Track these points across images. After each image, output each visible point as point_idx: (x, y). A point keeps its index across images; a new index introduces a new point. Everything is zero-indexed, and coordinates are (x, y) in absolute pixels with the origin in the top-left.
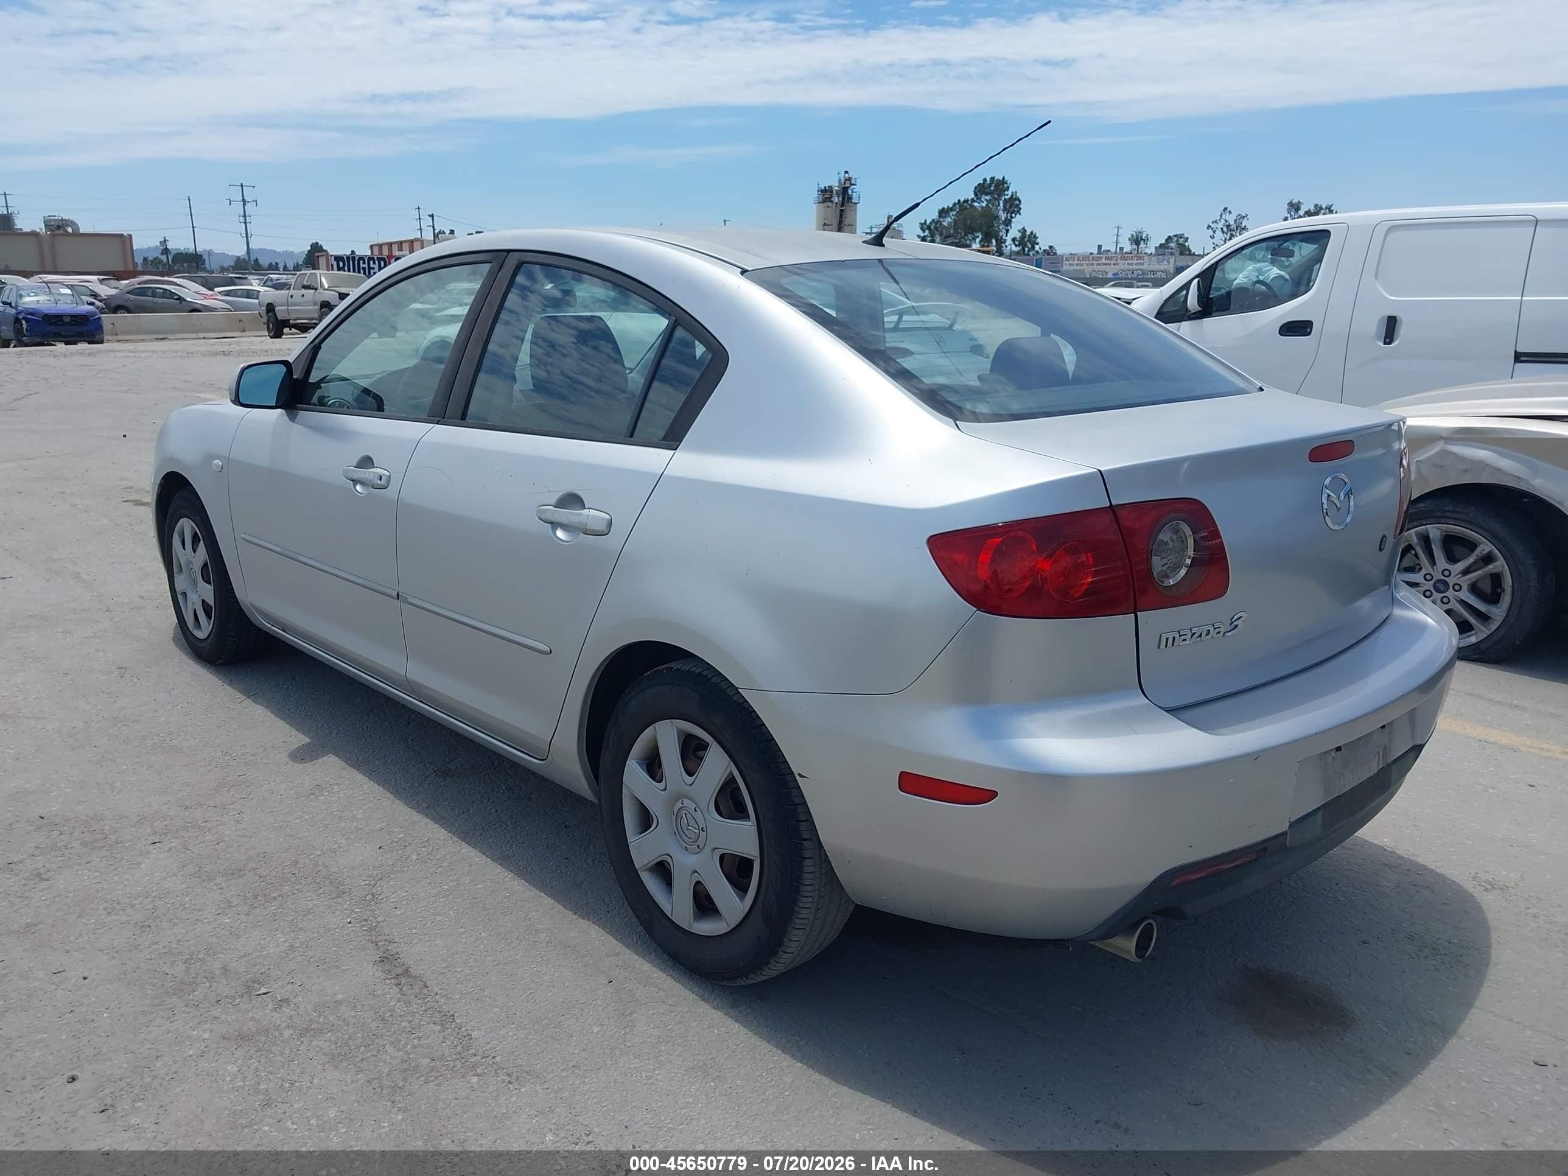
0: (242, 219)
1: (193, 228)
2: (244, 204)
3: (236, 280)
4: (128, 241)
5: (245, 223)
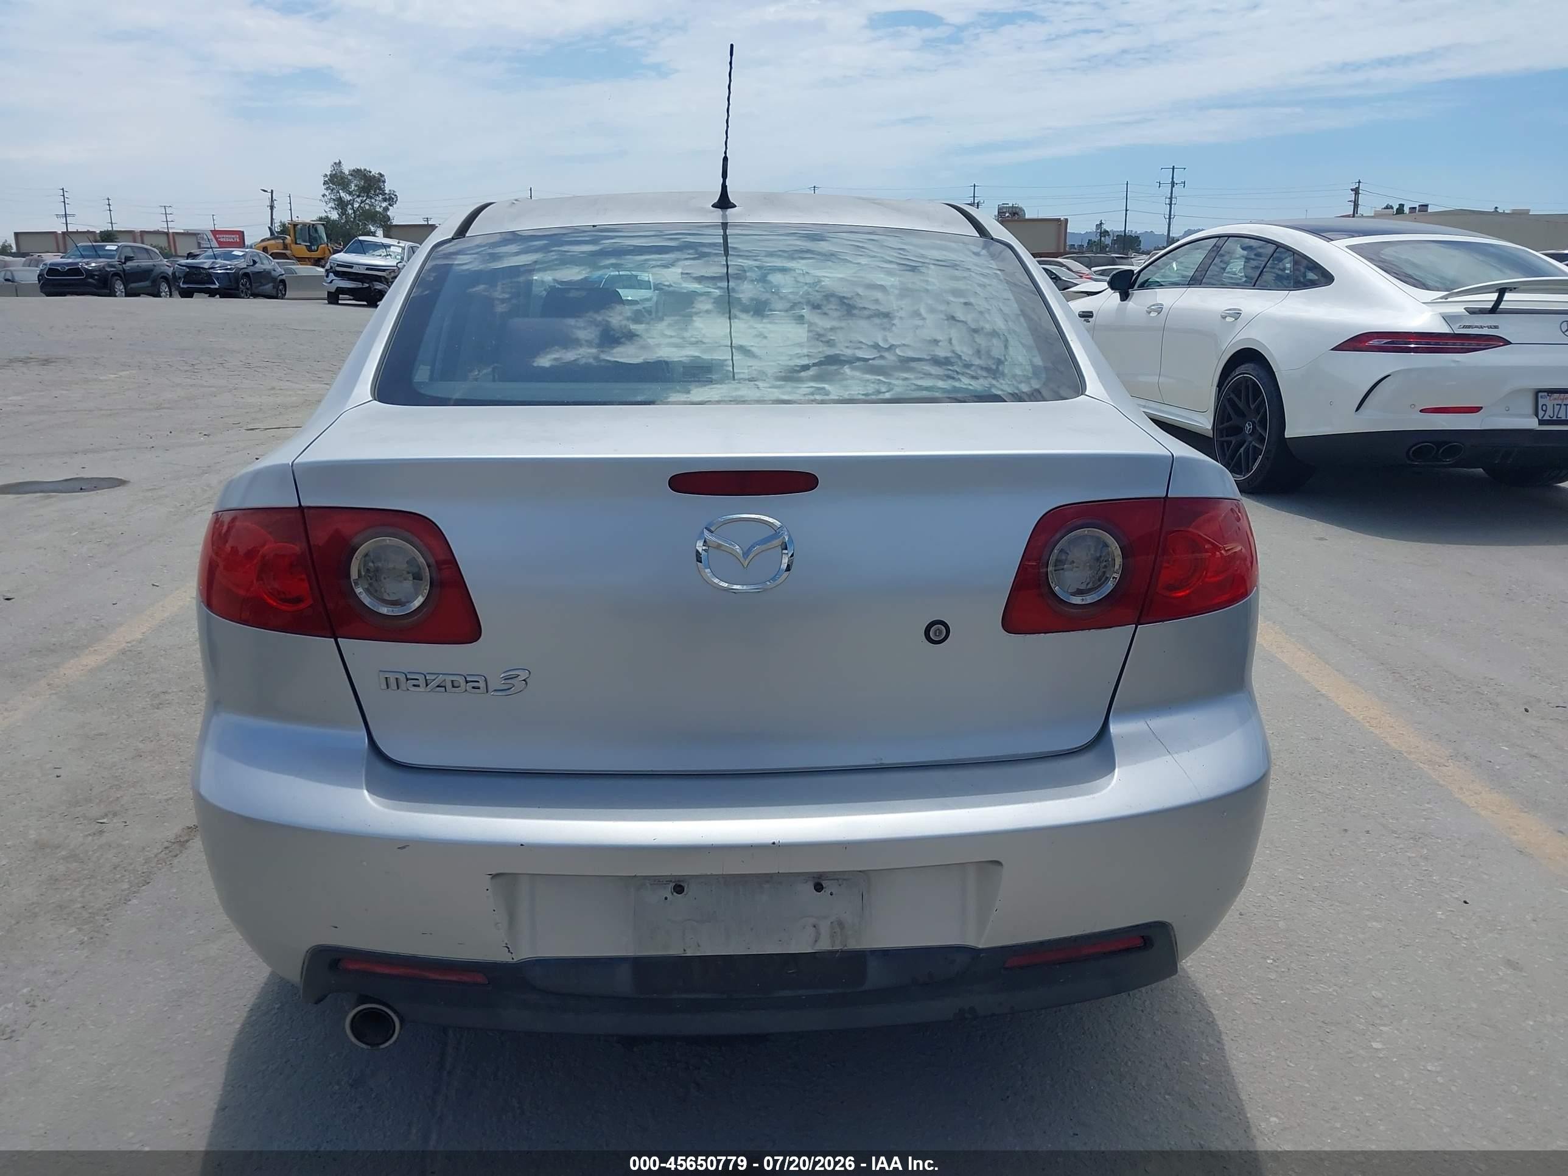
0: (1168, 201)
1: (1126, 210)
2: (1173, 186)
3: (1117, 260)
4: (1063, 225)
5: (1170, 204)
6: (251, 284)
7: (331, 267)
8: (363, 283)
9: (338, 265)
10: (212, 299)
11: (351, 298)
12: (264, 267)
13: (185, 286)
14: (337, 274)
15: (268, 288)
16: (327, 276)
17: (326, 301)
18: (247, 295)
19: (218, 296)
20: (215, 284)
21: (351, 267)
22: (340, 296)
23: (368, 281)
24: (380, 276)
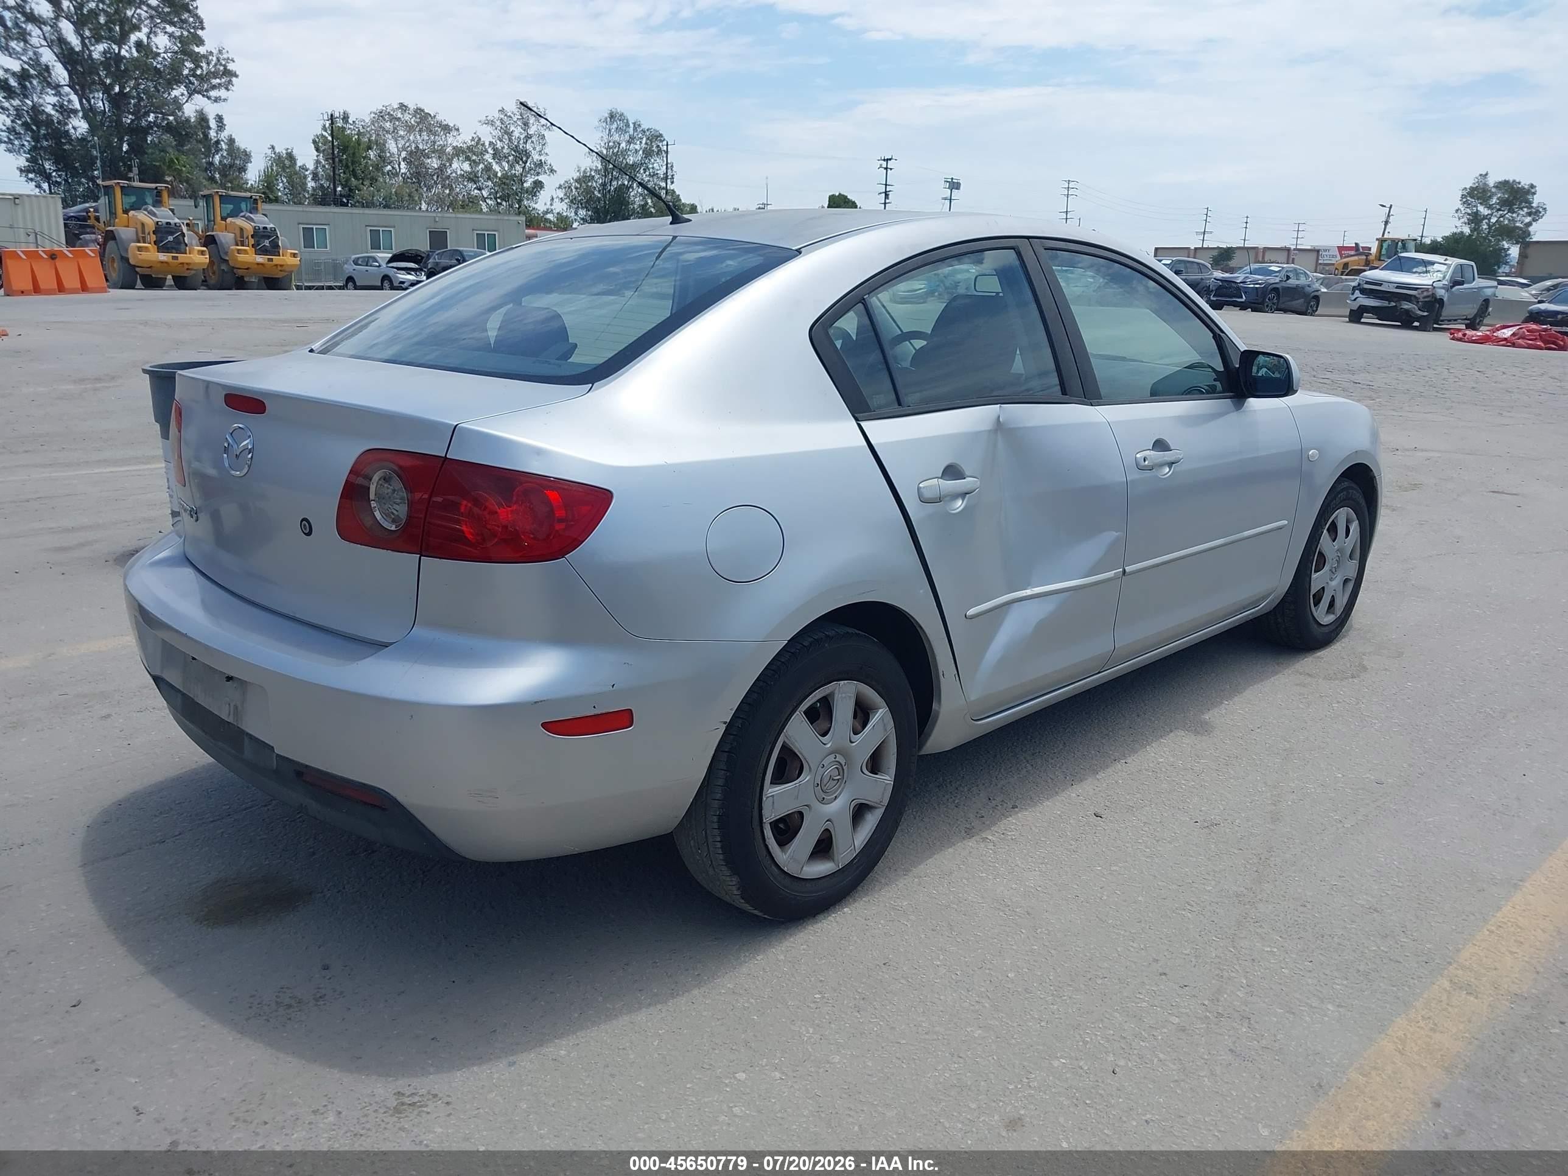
6: (1278, 299)
7: (1359, 285)
8: (1389, 302)
9: (1367, 283)
10: (1243, 312)
11: (1376, 317)
12: (1298, 282)
13: (1215, 299)
14: (1363, 291)
15: (1299, 303)
16: (1353, 294)
17: (1347, 319)
18: (1271, 310)
19: (1250, 310)
20: (1242, 297)
21: (1381, 285)
22: (1365, 314)
23: (1396, 299)
24: (1411, 296)
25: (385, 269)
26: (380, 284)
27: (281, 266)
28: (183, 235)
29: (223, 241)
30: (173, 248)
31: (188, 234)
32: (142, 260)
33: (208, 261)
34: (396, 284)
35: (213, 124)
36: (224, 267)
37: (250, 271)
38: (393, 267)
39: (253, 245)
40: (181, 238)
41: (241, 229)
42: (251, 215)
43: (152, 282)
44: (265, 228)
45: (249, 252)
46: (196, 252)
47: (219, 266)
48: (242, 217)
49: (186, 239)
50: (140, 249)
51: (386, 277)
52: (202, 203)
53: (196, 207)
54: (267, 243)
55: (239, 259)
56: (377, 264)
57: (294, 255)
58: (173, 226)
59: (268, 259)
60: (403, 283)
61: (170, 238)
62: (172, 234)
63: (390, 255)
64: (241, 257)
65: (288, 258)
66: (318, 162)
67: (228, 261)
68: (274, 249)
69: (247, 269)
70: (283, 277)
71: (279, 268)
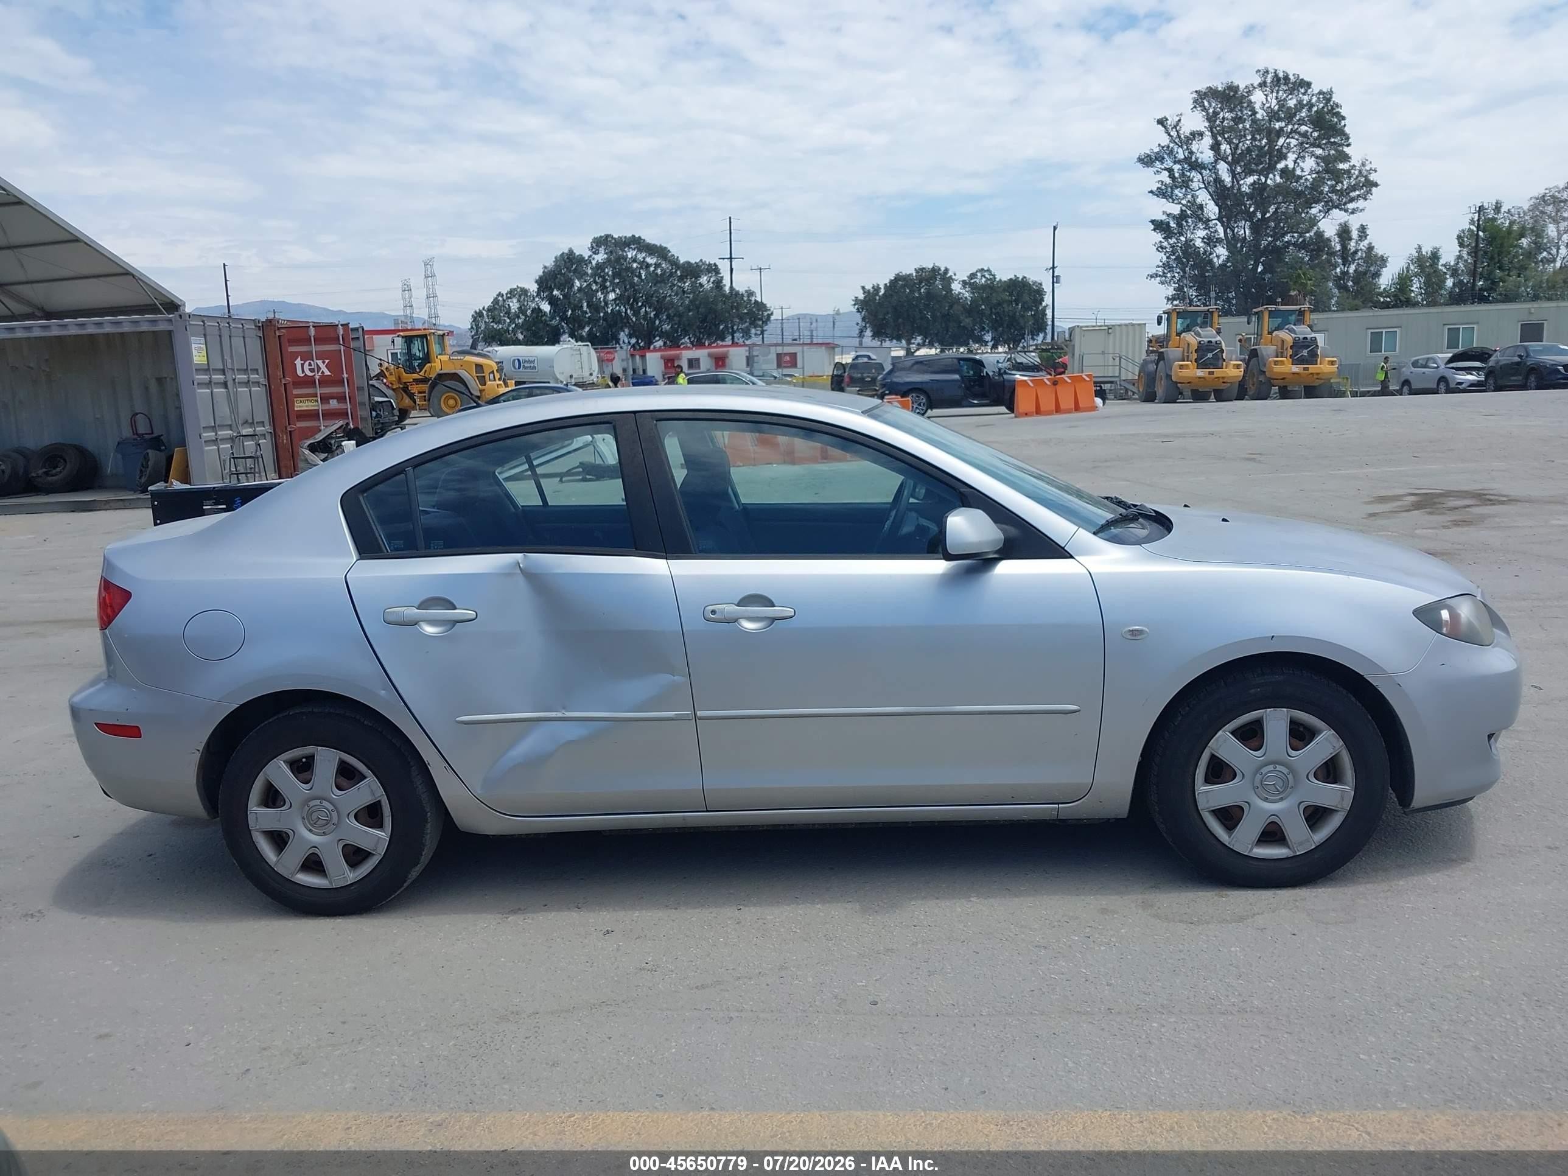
25: (1443, 370)
26: (1435, 386)
27: (1318, 374)
28: (1222, 351)
29: (1264, 353)
30: (1211, 364)
31: (1227, 350)
32: (1181, 377)
33: (1242, 373)
34: (1452, 385)
35: (1355, 234)
36: (1262, 378)
37: (1286, 380)
38: (1453, 368)
39: (1291, 355)
40: (1220, 354)
41: (1283, 341)
42: (1294, 327)
43: (1199, 396)
44: (1305, 338)
45: (1286, 362)
46: (1231, 366)
47: (1257, 378)
48: (1287, 329)
49: (1224, 355)
50: (1181, 367)
51: (1443, 379)
52: (1254, 319)
53: (1249, 323)
54: (1305, 353)
55: (1275, 370)
56: (1435, 365)
57: (1332, 363)
58: (1214, 344)
59: (1304, 368)
60: (1460, 383)
61: (1210, 355)
62: (1211, 351)
63: (1450, 355)
64: (1278, 369)
65: (1324, 367)
66: (1460, 257)
67: (1264, 372)
68: (1313, 358)
69: (1284, 379)
70: (1319, 385)
71: (1316, 377)
